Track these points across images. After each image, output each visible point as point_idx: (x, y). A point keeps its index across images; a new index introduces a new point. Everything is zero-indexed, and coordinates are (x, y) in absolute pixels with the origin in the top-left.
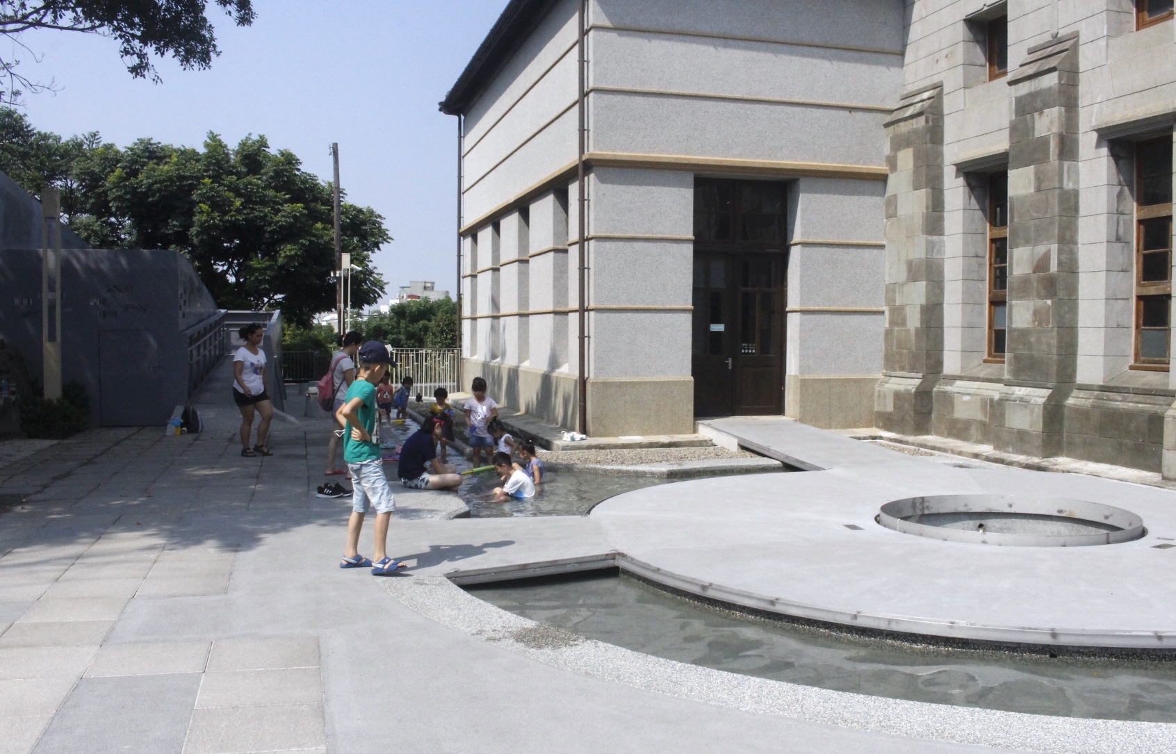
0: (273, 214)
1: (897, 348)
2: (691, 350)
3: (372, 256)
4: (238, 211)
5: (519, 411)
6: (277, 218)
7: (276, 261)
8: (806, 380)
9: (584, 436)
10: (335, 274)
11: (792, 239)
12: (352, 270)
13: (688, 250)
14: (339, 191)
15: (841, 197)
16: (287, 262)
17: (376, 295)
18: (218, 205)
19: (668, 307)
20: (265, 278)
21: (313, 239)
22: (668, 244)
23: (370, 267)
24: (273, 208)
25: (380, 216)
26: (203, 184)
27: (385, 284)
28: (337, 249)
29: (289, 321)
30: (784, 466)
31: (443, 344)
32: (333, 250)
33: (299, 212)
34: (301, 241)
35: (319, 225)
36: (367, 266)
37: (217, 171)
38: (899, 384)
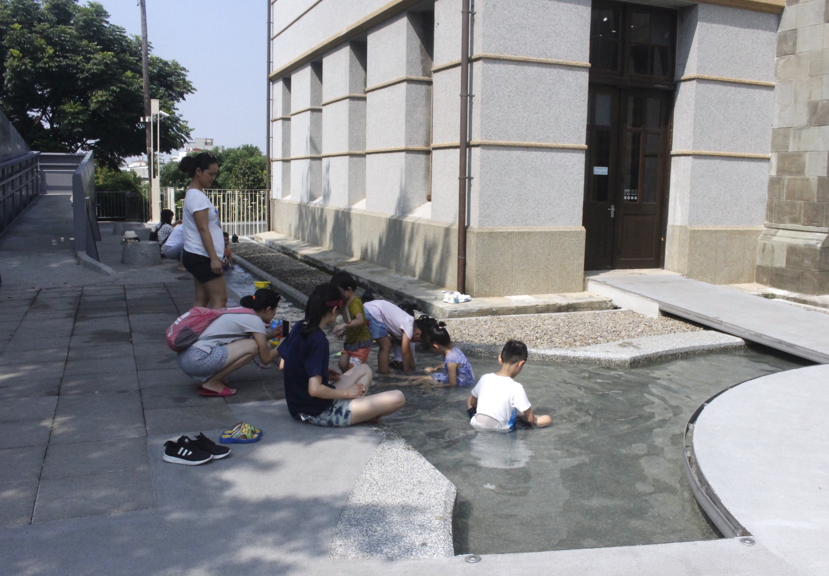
0: (84, 62)
1: (787, 199)
2: (583, 196)
3: (177, 105)
4: (51, 58)
5: (352, 256)
6: (88, 66)
7: (89, 106)
8: (695, 231)
9: (468, 297)
10: (144, 119)
11: (683, 74)
12: (161, 116)
13: (583, 78)
14: (148, 46)
15: (736, 29)
16: (98, 107)
17: (183, 140)
18: (31, 52)
19: (561, 144)
20: (77, 122)
21: (124, 86)
22: (563, 71)
23: (176, 114)
24: (85, 57)
25: (184, 69)
26: (13, 29)
27: (191, 130)
28: (146, 96)
29: (102, 165)
30: (746, 345)
31: (245, 185)
32: (142, 97)
33: (110, 60)
34: (112, 88)
35: (129, 73)
36: (174, 113)
37: (25, 16)
38: (794, 238)
